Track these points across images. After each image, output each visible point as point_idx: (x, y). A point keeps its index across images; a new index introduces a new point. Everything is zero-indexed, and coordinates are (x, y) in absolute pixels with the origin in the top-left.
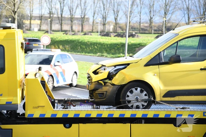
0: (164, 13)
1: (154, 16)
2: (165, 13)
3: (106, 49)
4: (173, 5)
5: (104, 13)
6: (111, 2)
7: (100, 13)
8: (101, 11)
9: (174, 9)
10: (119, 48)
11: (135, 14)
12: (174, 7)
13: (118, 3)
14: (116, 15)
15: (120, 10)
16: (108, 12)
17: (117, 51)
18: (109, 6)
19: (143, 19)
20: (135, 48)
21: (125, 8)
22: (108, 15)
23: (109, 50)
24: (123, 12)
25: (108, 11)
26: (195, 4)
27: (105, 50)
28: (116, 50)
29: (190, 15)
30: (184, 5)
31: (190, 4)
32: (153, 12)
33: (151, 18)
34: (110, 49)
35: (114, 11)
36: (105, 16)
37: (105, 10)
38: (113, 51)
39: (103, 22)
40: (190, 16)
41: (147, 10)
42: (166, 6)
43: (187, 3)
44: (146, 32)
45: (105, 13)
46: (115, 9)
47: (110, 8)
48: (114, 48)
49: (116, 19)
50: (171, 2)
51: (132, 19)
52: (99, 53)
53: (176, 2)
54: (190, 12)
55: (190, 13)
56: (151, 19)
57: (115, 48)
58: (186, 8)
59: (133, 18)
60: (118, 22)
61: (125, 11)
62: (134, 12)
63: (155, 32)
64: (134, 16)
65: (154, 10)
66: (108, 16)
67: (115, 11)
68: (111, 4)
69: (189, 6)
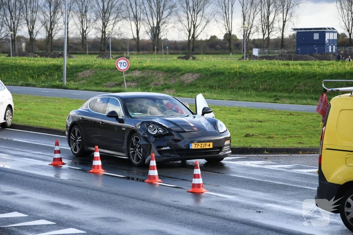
0: (102, 24)
1: (88, 29)
2: (104, 24)
3: (31, 74)
4: (114, 12)
5: (11, 24)
6: (22, 8)
7: (6, 24)
8: (7, 20)
9: (116, 17)
10: (51, 73)
11: (59, 25)
12: (116, 15)
13: (33, 9)
14: (31, 27)
15: (37, 18)
16: (18, 23)
17: (49, 78)
18: (19, 13)
19: (72, 33)
20: (77, 72)
21: (44, 17)
22: (18, 26)
23: (37, 77)
24: (42, 23)
25: (19, 20)
26: (145, 11)
27: (31, 77)
28: (48, 76)
29: (139, 26)
30: (130, 12)
31: (139, 11)
32: (86, 22)
33: (84, 31)
34: (38, 75)
35: (27, 20)
36: (14, 27)
37: (14, 19)
38: (43, 78)
39: (12, 38)
40: (139, 28)
41: (77, 19)
42: (105, 14)
43: (134, 10)
44: (77, 52)
45: (14, 23)
46: (28, 17)
47: (21, 17)
48: (44, 74)
49: (31, 33)
50: (111, 9)
51: (56, 33)
52: (21, 80)
53: (118, 8)
54: (139, 22)
55: (138, 24)
56: (83, 33)
57: (46, 73)
58: (133, 16)
59: (57, 31)
60: (34, 37)
61: (44, 20)
62: (58, 22)
63: (91, 52)
64: (58, 28)
65: (88, 19)
66: (18, 28)
67: (29, 20)
68: (22, 10)
69: (137, 14)
